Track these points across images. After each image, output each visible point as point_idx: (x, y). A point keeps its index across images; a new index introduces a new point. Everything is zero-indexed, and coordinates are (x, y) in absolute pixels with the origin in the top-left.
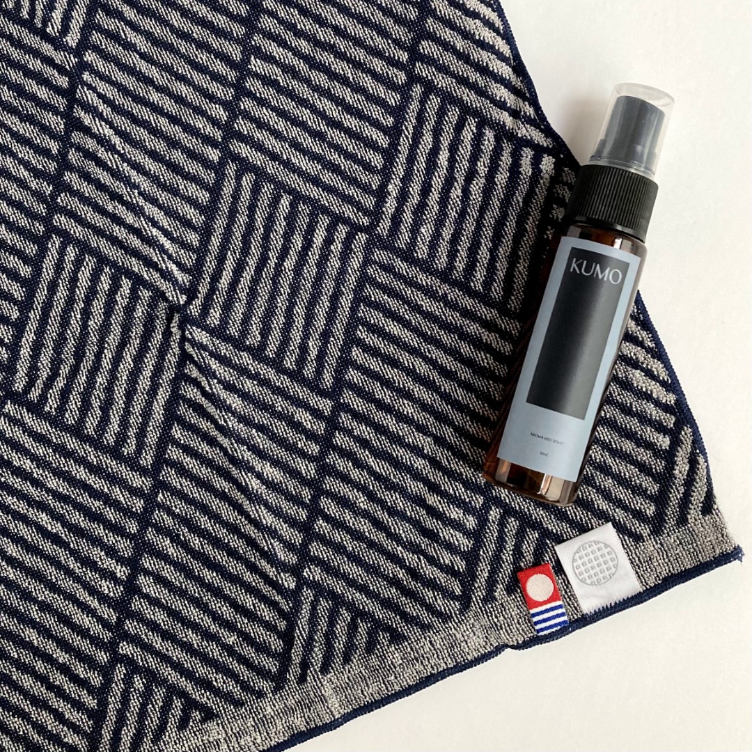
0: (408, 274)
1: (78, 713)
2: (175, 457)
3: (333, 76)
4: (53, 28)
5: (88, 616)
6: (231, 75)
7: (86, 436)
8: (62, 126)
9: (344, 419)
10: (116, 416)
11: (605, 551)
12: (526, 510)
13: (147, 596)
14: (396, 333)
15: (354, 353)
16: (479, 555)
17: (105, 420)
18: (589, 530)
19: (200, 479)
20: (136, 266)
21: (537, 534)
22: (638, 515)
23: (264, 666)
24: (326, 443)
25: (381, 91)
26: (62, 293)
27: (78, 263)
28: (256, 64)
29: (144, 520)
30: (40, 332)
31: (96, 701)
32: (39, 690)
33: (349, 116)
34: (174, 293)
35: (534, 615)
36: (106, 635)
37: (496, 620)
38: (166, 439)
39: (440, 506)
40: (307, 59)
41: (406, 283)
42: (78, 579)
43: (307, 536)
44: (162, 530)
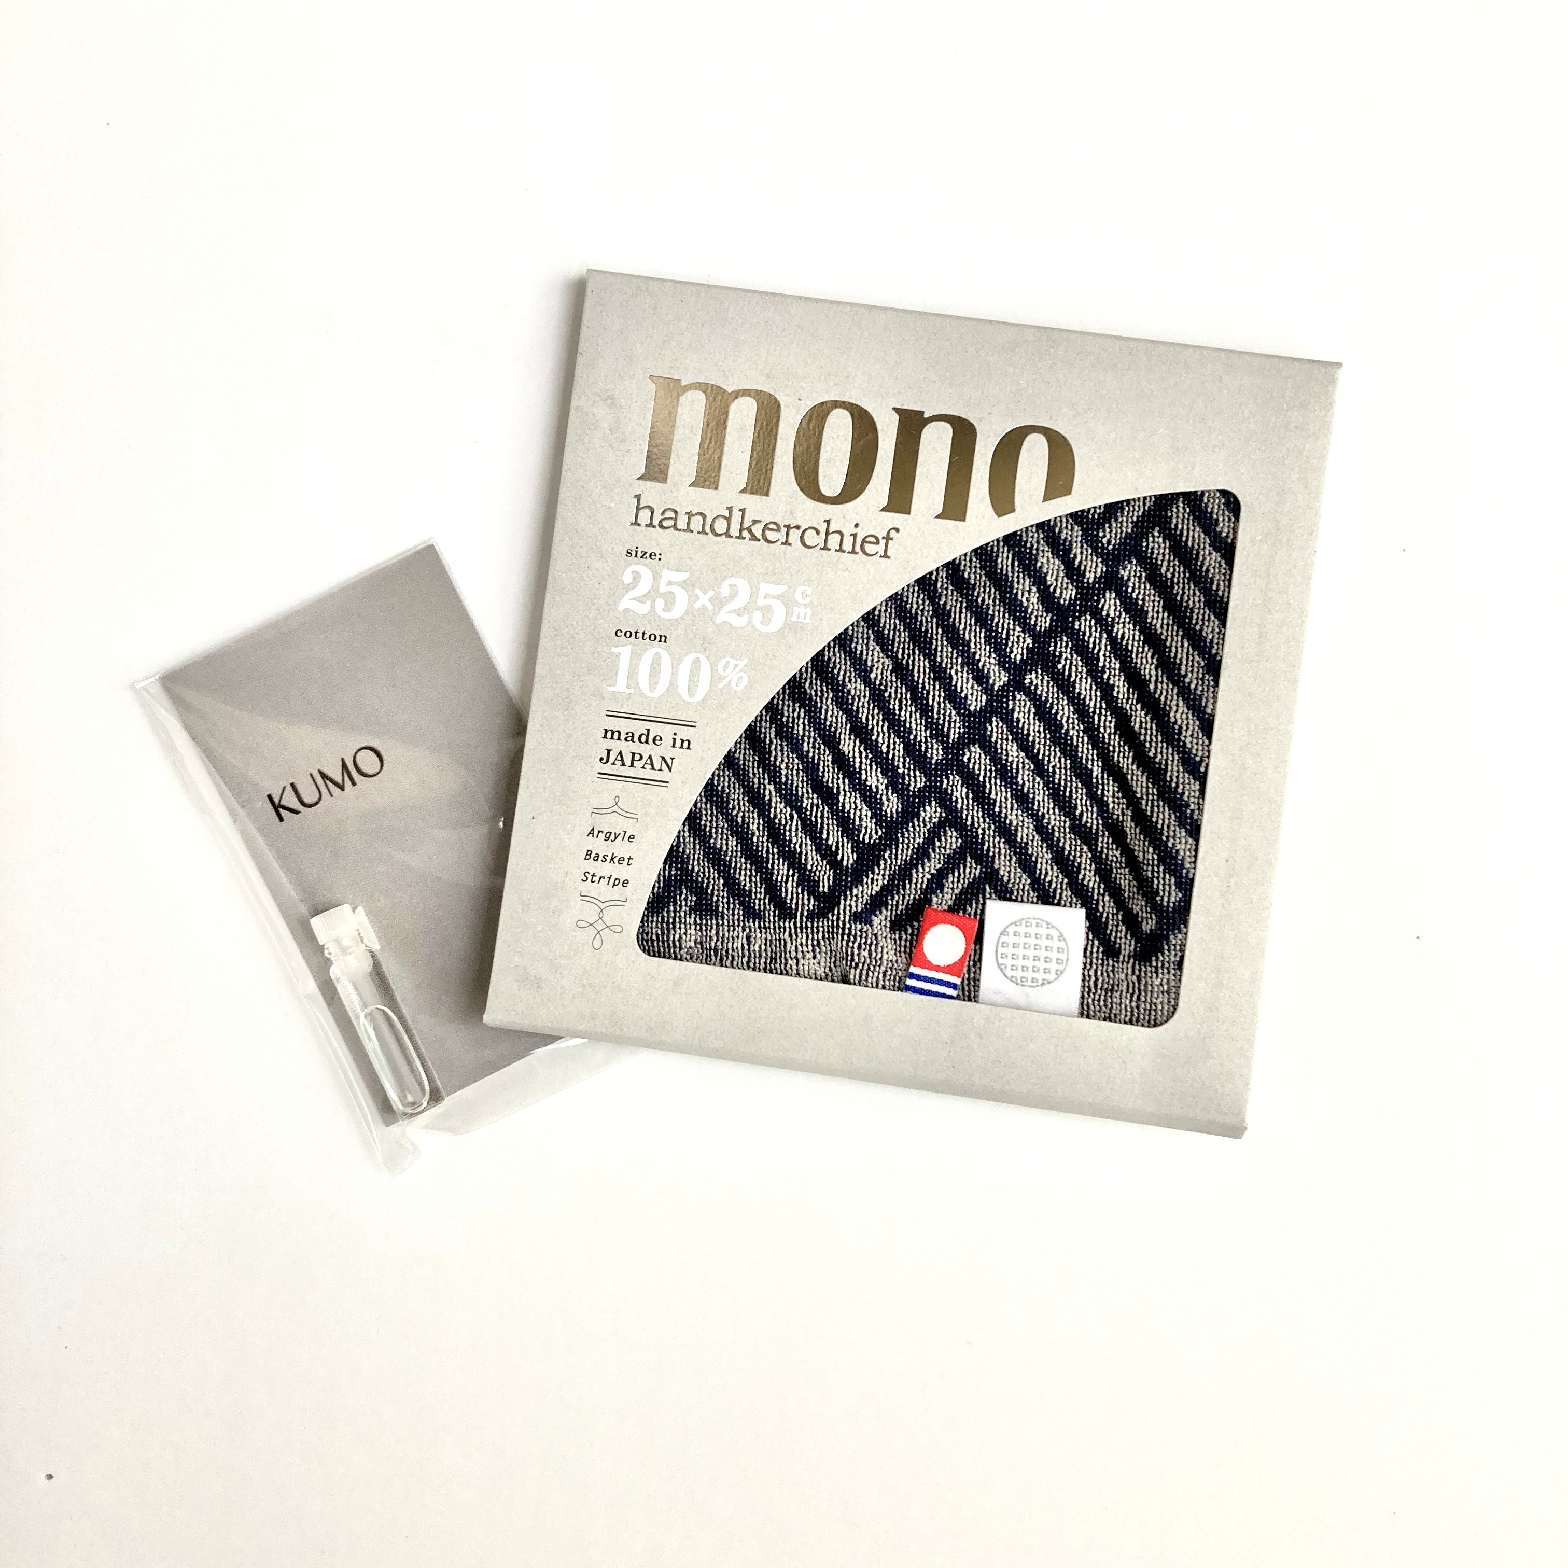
11: (1056, 944)
16: (880, 857)
18: (1052, 903)
21: (978, 871)
35: (912, 976)
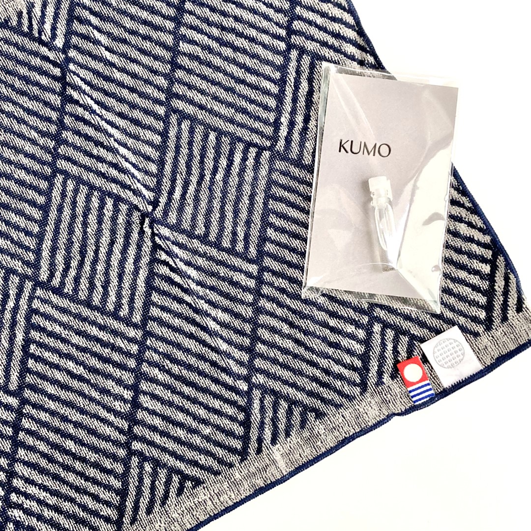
0: (300, 176)
1: (109, 493)
2: (156, 315)
3: (236, 49)
4: (46, 36)
5: (108, 427)
6: (167, 55)
7: (94, 306)
8: (59, 101)
9: (267, 276)
10: (113, 291)
11: (455, 345)
12: (398, 323)
13: (147, 409)
14: (295, 216)
15: (268, 233)
16: (369, 356)
17: (106, 294)
18: (442, 332)
19: (174, 326)
20: (115, 188)
21: (407, 339)
22: (475, 319)
23: (232, 446)
24: (258, 293)
25: (270, 56)
26: (67, 212)
27: (76, 191)
28: (184, 47)
29: (140, 359)
30: (55, 240)
31: (120, 483)
32: (80, 482)
33: (250, 75)
34: (143, 204)
35: (410, 392)
36: (123, 438)
37: (385, 397)
38: (148, 304)
39: (339, 326)
40: (217, 40)
41: (299, 182)
42: (98, 403)
43: (252, 355)
44: (152, 364)
